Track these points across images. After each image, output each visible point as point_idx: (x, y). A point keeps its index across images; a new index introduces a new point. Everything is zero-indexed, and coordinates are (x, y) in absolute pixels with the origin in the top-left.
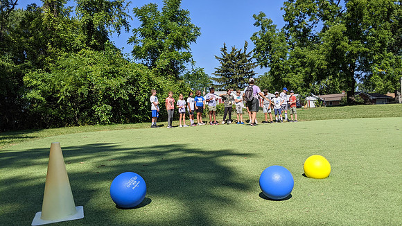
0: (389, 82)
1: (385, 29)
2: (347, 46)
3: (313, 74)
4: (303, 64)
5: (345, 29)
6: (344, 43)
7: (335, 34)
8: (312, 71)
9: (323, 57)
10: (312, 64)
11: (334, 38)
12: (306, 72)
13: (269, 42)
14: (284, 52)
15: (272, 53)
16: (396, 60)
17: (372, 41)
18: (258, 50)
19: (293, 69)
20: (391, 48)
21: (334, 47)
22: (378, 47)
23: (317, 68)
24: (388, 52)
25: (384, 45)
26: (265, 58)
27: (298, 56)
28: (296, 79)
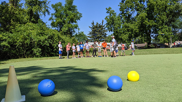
0: (166, 38)
1: (164, 15)
2: (148, 22)
3: (132, 35)
4: (128, 30)
5: (147, 15)
6: (146, 21)
7: (142, 17)
8: (132, 33)
9: (137, 27)
10: (132, 30)
11: (142, 19)
12: (129, 34)
13: (113, 20)
14: (119, 25)
15: (115, 25)
16: (169, 29)
17: (158, 20)
18: (108, 24)
19: (124, 32)
20: (166, 24)
21: (142, 23)
22: (161, 23)
23: (134, 32)
24: (165, 25)
25: (163, 22)
26: (111, 28)
27: (126, 27)
28: (125, 37)
